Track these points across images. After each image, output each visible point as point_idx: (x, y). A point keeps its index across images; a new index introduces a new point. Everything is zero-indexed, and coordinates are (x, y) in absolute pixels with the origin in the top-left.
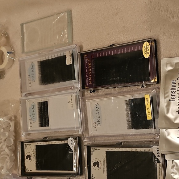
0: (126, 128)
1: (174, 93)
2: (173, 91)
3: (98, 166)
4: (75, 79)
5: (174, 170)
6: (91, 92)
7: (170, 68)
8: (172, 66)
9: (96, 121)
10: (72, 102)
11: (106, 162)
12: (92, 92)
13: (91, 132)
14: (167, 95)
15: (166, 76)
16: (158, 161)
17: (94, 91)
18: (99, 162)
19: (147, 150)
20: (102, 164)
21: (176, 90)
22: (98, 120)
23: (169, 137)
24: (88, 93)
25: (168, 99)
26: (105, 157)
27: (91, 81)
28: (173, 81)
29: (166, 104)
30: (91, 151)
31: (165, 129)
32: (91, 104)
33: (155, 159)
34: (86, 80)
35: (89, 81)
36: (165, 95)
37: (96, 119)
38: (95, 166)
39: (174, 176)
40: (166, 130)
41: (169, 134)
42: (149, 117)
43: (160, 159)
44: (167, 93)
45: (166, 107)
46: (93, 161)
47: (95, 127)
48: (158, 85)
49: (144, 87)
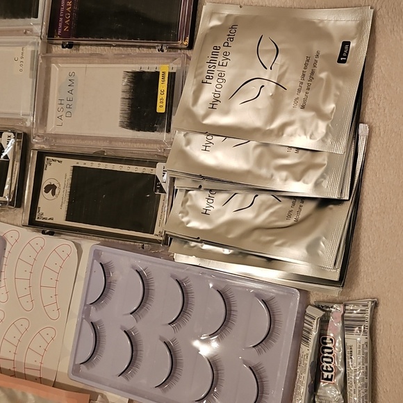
0: (118, 124)
1: (212, 69)
2: (212, 65)
3: (53, 194)
4: (36, 17)
5: (184, 208)
6: (63, 47)
7: (215, 23)
8: (219, 19)
9: (64, 106)
10: (22, 60)
11: (69, 186)
12: (66, 47)
13: (52, 127)
14: (199, 71)
15: (206, 36)
16: (162, 191)
17: (70, 46)
18: (57, 185)
19: (148, 170)
20: (62, 189)
21: (217, 65)
22: (68, 106)
23: (188, 149)
24: (57, 49)
25: (200, 78)
26: (69, 176)
27: (67, 25)
28: (216, 48)
29: (194, 88)
30: (46, 163)
31: (183, 133)
32: (59, 72)
33: (156, 185)
34: (58, 22)
35: (64, 24)
36: (196, 70)
37: (65, 102)
38: (47, 191)
39: (182, 217)
40: (185, 135)
41: (188, 143)
42: (161, 108)
43: (166, 187)
44: (201, 67)
45: (194, 93)
46: (45, 183)
47: (60, 117)
48: (189, 52)
49: (163, 51)
